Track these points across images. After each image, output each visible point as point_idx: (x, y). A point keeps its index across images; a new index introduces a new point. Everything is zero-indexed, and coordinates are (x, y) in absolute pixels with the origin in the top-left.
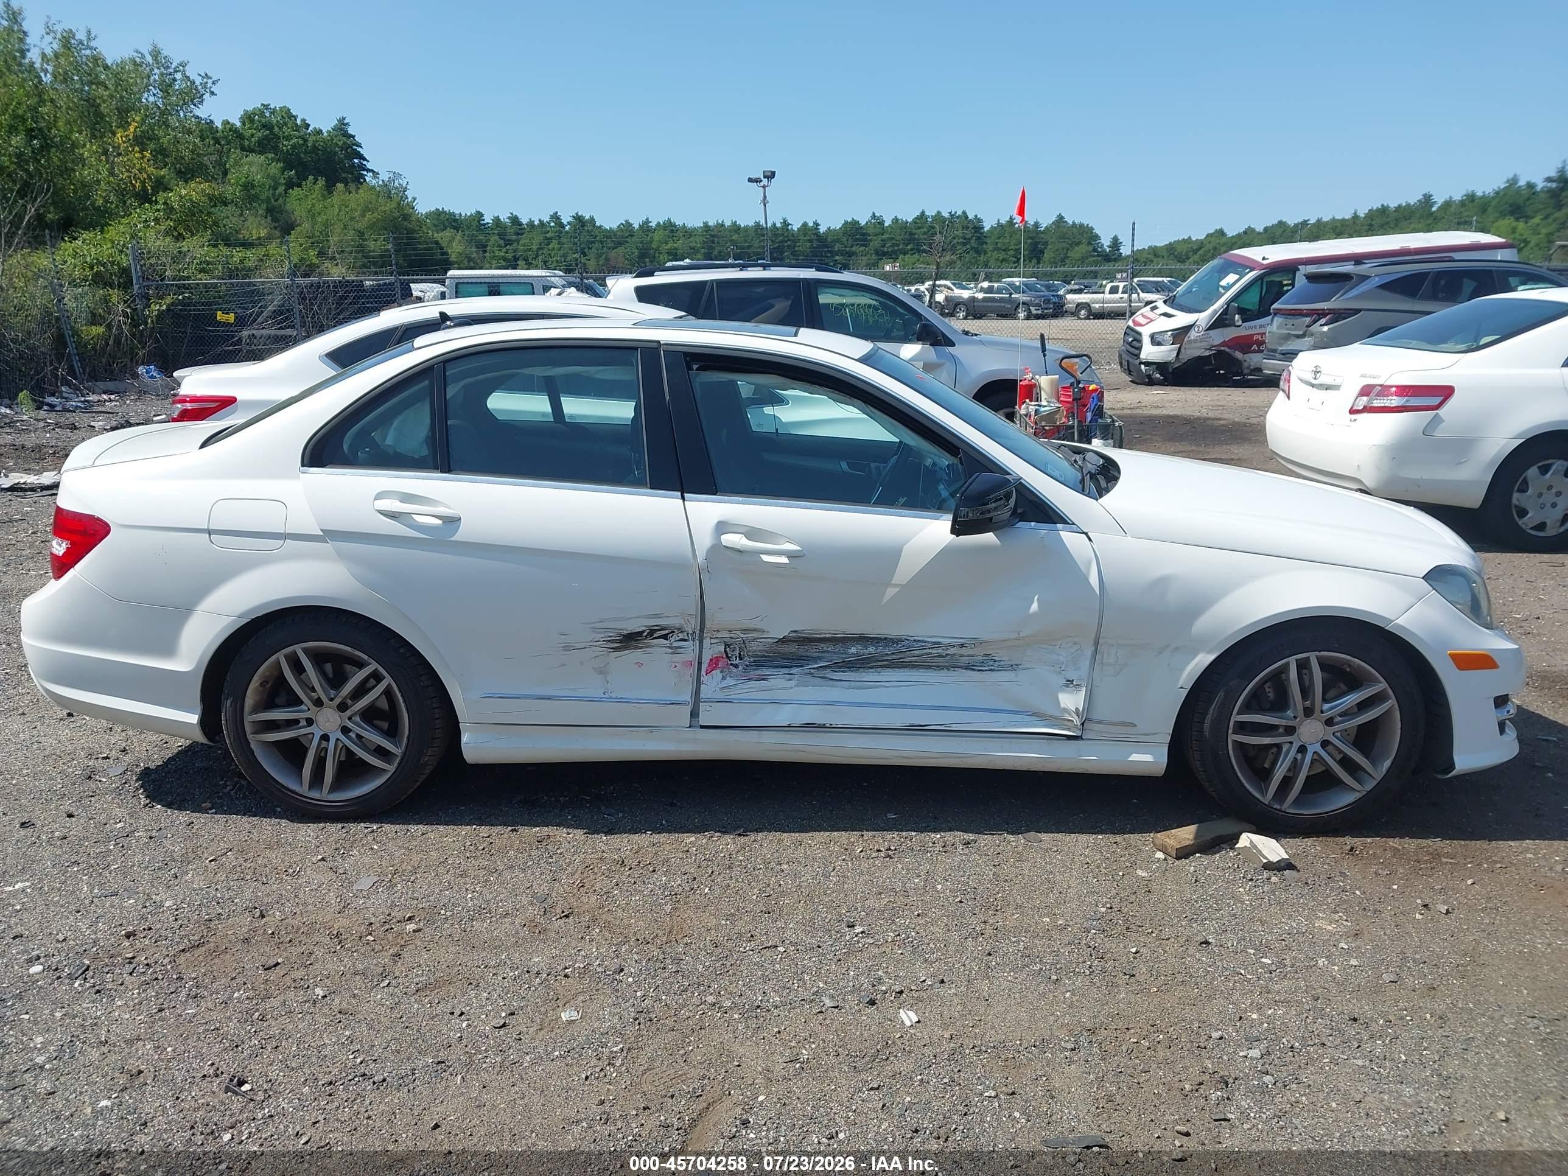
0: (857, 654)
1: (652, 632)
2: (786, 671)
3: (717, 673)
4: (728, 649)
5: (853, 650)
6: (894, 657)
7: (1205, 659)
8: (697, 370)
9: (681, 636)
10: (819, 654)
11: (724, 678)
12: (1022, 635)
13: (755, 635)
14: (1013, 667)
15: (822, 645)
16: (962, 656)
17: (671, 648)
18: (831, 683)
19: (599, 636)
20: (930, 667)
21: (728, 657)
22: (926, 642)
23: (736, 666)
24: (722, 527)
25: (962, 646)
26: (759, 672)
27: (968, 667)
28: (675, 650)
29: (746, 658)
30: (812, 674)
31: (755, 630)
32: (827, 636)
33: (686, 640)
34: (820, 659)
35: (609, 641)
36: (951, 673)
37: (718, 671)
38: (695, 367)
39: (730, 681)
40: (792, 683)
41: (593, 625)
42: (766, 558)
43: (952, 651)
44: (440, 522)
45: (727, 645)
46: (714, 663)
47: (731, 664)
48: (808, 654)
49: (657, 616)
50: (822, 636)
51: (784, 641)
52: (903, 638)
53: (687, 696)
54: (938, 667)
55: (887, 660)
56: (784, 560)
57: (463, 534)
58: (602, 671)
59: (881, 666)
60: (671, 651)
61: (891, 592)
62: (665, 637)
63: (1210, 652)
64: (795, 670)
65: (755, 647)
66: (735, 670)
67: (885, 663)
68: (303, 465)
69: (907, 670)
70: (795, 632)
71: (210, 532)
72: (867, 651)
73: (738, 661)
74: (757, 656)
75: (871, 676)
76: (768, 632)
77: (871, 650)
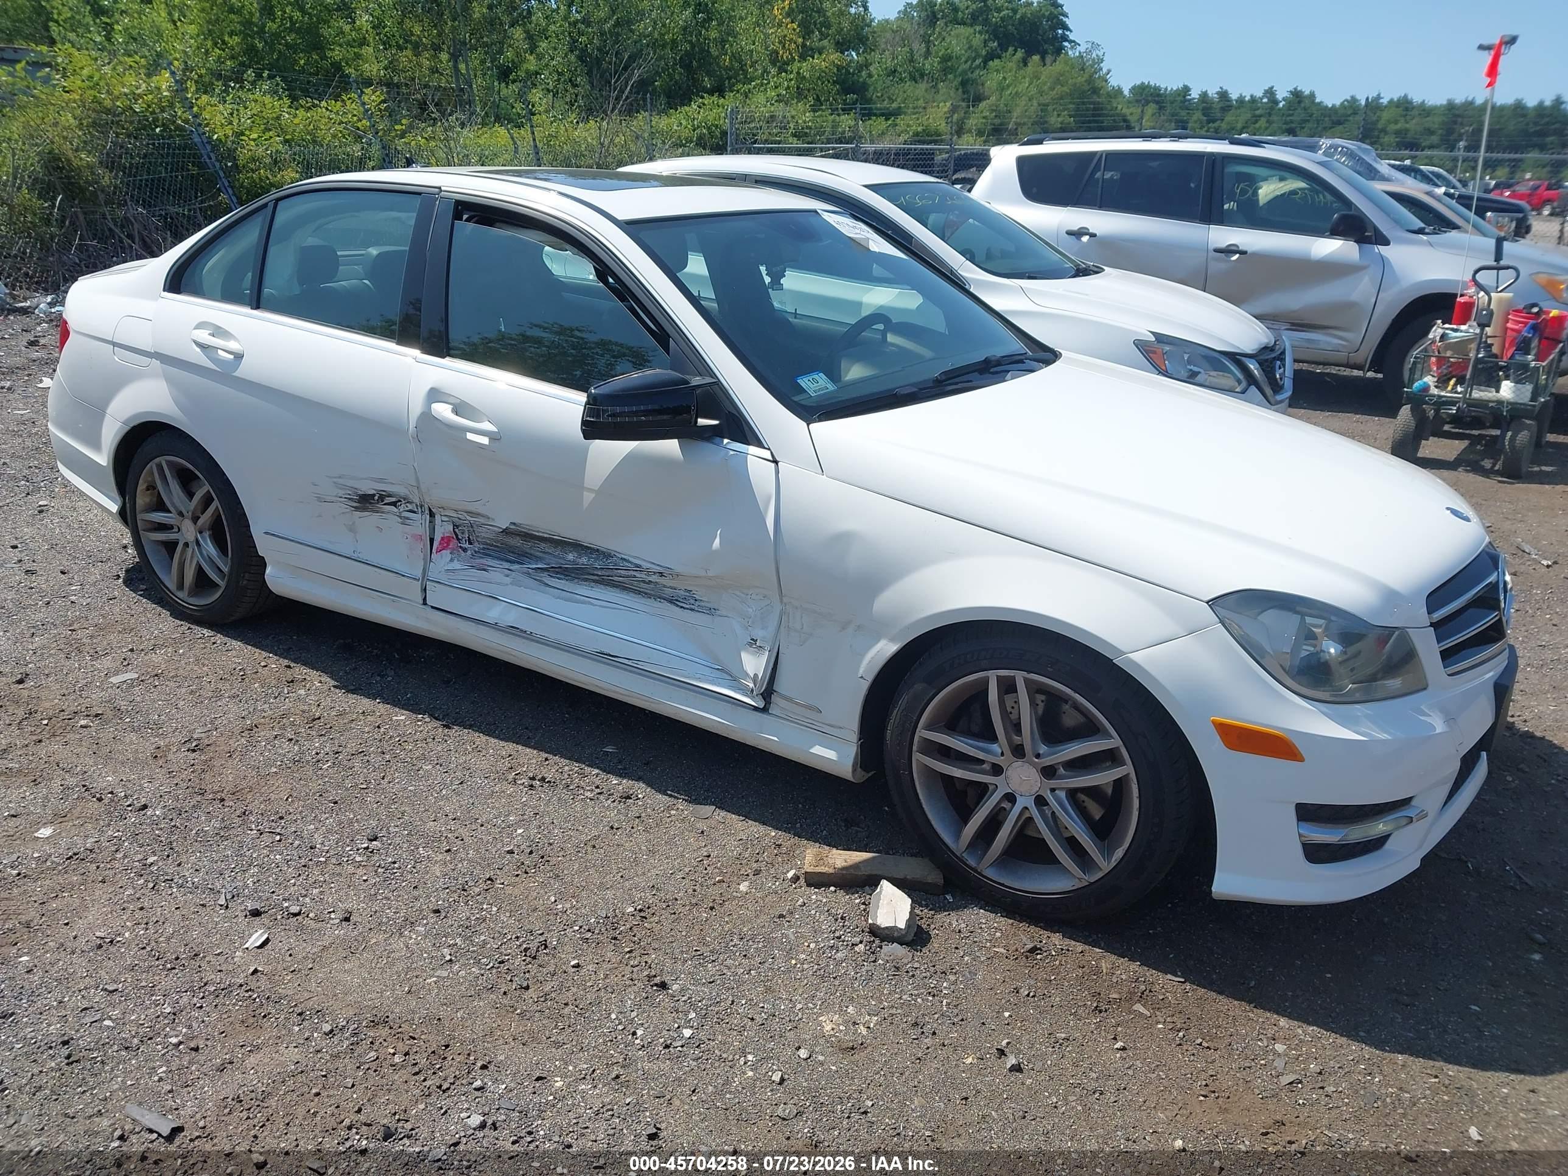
0: (574, 562)
1: (382, 498)
2: (507, 565)
3: (446, 553)
4: (457, 530)
5: (570, 557)
6: (604, 573)
7: (887, 648)
8: (466, 221)
9: (410, 507)
10: (541, 554)
11: (452, 560)
12: (710, 574)
13: (482, 520)
14: (711, 611)
15: (544, 545)
16: (665, 586)
17: (400, 517)
18: (543, 587)
19: (341, 493)
20: (639, 593)
21: (458, 539)
22: (630, 562)
23: (465, 550)
24: (435, 395)
25: (661, 574)
26: (483, 561)
27: (672, 601)
28: (404, 521)
29: (476, 544)
30: (529, 574)
31: (483, 516)
32: (546, 536)
33: (414, 512)
34: (538, 559)
35: (350, 499)
36: (657, 604)
37: (449, 551)
38: (465, 217)
39: (456, 565)
40: (508, 580)
41: (335, 480)
42: (470, 436)
43: (653, 578)
44: (232, 357)
45: (455, 526)
46: (446, 542)
47: (461, 547)
48: (532, 552)
49: (381, 481)
50: (541, 534)
51: (506, 532)
52: (613, 553)
53: (419, 573)
54: (646, 594)
55: (597, 575)
56: (485, 440)
57: (244, 370)
58: (352, 529)
59: (594, 581)
60: (400, 520)
61: (588, 497)
62: (394, 504)
63: (892, 640)
64: (516, 567)
65: (484, 533)
66: (463, 554)
67: (596, 578)
68: (164, 290)
69: (618, 590)
70: (514, 524)
71: (114, 344)
72: (580, 561)
73: (467, 545)
74: (487, 544)
75: (583, 590)
76: (493, 520)
77: (584, 560)
